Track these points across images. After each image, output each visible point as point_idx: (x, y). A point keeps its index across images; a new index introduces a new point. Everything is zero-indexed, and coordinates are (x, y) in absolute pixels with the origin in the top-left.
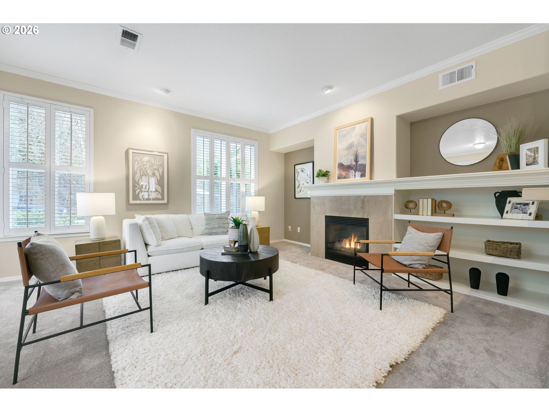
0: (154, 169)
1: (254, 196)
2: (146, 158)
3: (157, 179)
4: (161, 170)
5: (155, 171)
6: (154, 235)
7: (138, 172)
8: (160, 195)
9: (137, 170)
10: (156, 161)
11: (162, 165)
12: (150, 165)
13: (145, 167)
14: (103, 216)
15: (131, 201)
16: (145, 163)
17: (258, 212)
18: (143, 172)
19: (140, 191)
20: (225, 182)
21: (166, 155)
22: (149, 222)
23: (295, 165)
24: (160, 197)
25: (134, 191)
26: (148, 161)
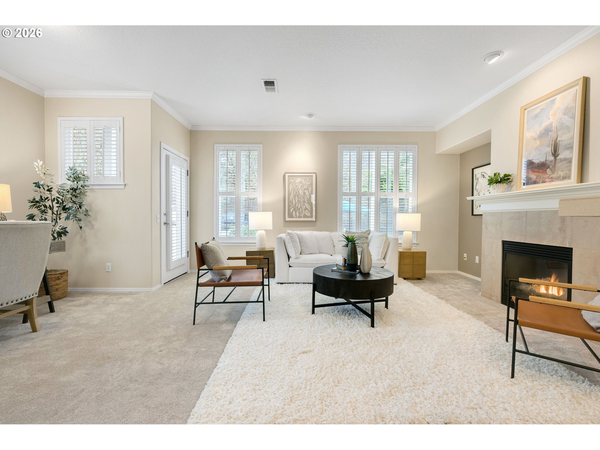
0: (305, 189)
1: (411, 212)
2: (298, 180)
3: (307, 198)
4: (310, 190)
5: (305, 191)
6: (293, 248)
7: (292, 193)
8: (309, 213)
9: (291, 191)
10: (306, 181)
11: (311, 185)
12: (301, 186)
13: (297, 187)
14: (264, 230)
15: (287, 219)
16: (297, 184)
17: (412, 231)
18: (296, 193)
19: (293, 210)
20: (374, 197)
21: (314, 175)
22: (290, 237)
23: (473, 169)
24: (309, 215)
25: (289, 210)
26: (300, 182)
